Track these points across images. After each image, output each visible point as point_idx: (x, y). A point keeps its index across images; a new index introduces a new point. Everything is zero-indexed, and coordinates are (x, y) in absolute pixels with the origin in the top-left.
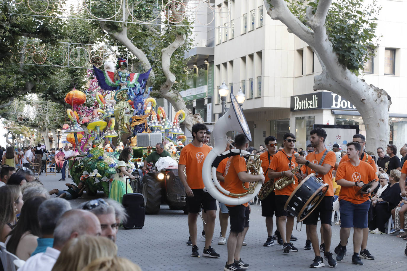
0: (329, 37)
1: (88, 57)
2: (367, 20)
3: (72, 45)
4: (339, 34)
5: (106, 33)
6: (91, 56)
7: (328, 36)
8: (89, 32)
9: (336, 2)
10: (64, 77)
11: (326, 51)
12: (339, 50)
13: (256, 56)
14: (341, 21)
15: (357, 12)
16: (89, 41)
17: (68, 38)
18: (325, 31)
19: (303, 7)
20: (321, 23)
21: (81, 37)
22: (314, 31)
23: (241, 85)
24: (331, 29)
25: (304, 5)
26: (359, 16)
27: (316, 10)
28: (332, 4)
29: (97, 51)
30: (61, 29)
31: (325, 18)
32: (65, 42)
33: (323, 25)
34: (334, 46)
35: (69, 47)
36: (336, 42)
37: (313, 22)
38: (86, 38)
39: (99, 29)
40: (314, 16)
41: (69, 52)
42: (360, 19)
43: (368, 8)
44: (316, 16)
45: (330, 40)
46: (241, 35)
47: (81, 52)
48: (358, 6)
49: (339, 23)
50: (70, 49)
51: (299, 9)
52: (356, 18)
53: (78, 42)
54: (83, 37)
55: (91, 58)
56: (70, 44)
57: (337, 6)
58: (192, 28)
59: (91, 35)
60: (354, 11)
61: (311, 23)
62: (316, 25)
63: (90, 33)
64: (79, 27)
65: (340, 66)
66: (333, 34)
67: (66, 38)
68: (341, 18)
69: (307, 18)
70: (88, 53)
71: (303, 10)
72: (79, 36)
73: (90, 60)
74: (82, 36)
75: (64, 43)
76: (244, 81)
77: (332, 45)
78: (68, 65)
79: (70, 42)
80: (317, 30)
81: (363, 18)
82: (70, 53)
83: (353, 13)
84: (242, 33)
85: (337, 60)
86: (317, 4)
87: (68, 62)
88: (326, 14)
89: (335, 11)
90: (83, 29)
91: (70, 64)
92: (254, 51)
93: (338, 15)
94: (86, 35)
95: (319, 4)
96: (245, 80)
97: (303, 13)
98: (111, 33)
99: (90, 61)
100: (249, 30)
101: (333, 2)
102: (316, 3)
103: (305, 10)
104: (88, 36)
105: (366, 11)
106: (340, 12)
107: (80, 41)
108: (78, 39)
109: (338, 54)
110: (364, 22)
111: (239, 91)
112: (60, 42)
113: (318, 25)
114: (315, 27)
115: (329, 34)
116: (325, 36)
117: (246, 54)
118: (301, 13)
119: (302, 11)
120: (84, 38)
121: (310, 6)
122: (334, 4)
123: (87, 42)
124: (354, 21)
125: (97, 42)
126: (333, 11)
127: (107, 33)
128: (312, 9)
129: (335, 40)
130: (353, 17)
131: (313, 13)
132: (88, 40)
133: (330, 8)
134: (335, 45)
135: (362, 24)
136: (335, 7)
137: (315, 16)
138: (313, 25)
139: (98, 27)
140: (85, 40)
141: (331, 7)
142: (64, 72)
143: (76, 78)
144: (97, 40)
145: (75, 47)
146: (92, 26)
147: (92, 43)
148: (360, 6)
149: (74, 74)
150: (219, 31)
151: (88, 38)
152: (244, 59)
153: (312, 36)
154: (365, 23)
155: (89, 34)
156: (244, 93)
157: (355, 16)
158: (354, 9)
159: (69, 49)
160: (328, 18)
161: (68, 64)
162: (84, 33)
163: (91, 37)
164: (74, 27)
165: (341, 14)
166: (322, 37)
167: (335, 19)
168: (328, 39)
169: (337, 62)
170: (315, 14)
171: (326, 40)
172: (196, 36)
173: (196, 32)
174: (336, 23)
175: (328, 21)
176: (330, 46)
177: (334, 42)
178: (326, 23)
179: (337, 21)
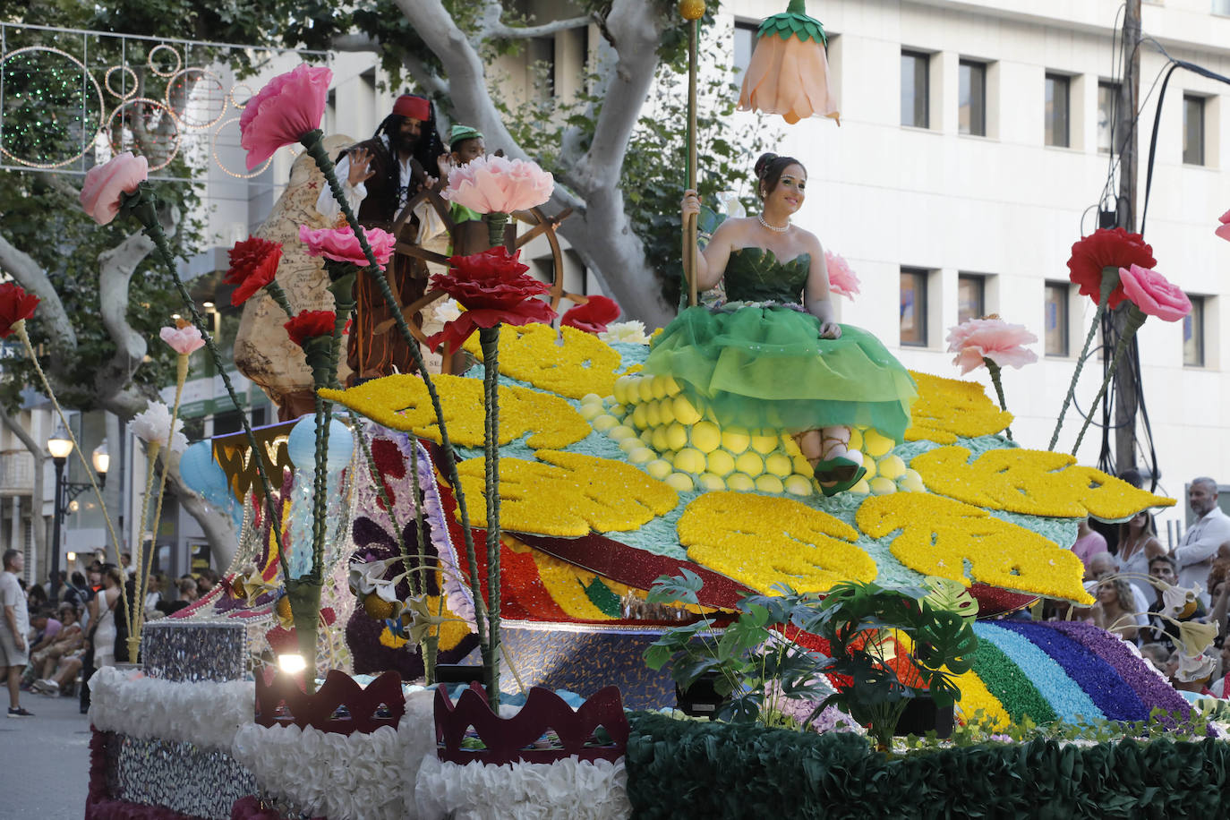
0: (632, 220)
2: (742, 171)
4: (661, 213)
7: (629, 218)
9: (649, 116)
11: (624, 265)
12: (664, 263)
14: (667, 173)
15: (713, 147)
18: (619, 204)
19: (551, 129)
20: (607, 178)
22: (589, 203)
24: (638, 198)
25: (552, 122)
26: (720, 158)
27: (591, 137)
28: (641, 122)
31: (620, 163)
33: (615, 183)
34: (647, 250)
36: (654, 238)
37: (584, 175)
40: (585, 157)
42: (724, 167)
43: (745, 136)
44: (593, 155)
45: (637, 232)
48: (715, 128)
49: (660, 178)
51: (539, 135)
52: (710, 165)
57: (653, 129)
58: (201, 186)
60: (704, 144)
61: (576, 178)
62: (594, 185)
65: (666, 310)
66: (643, 213)
68: (666, 163)
69: (564, 162)
71: (549, 138)
77: (641, 245)
80: (596, 199)
81: (732, 166)
83: (703, 149)
85: (659, 294)
86: (596, 122)
88: (624, 149)
89: (647, 144)
93: (658, 155)
95: (601, 120)
97: (551, 147)
101: (640, 117)
102: (591, 117)
103: (557, 136)
105: (738, 144)
106: (663, 145)
109: (659, 274)
110: (734, 175)
113: (599, 183)
114: (591, 190)
115: (631, 213)
116: (621, 219)
118: (545, 146)
119: (547, 142)
121: (571, 127)
122: (645, 120)
124: (705, 175)
126: (643, 141)
128: (581, 134)
129: (652, 230)
130: (701, 162)
131: (584, 146)
133: (634, 134)
134: (650, 246)
135: (730, 183)
136: (649, 131)
137: (590, 156)
138: (582, 183)
141: (637, 130)
148: (721, 128)
153: (581, 217)
154: (738, 181)
157: (709, 160)
158: (705, 139)
160: (628, 164)
165: (667, 151)
166: (613, 221)
167: (651, 168)
168: (628, 226)
169: (659, 299)
170: (590, 151)
171: (624, 231)
172: (213, 211)
173: (213, 202)
174: (653, 179)
175: (629, 173)
176: (638, 248)
177: (648, 238)
178: (622, 178)
179: (658, 175)
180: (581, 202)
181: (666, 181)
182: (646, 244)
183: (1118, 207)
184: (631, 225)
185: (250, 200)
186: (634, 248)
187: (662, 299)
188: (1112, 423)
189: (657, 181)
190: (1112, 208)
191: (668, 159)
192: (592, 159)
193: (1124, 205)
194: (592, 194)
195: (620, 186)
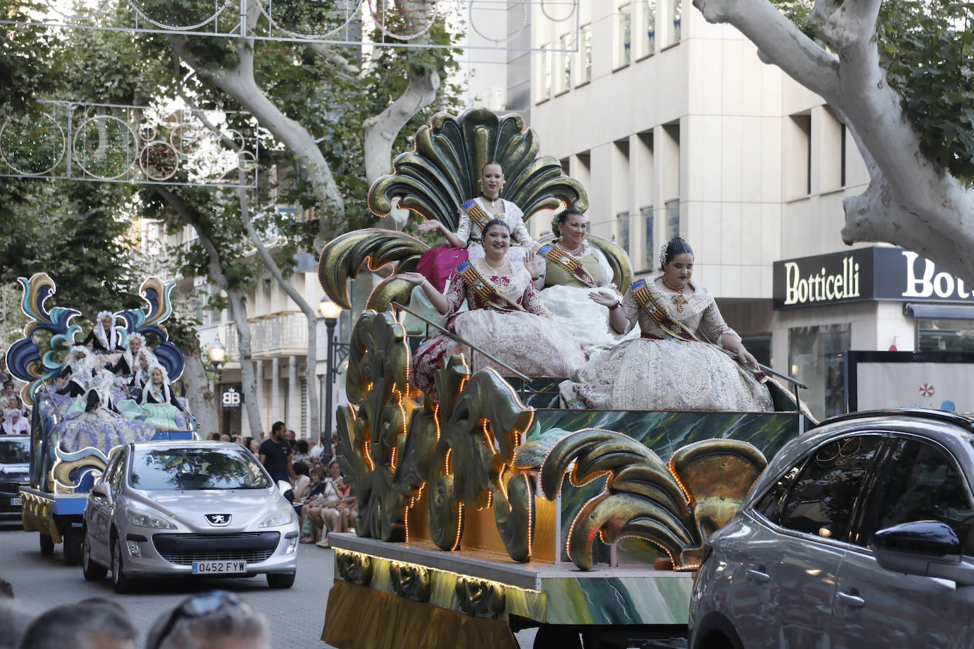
0: (888, 74)
1: (131, 145)
3: (81, 109)
4: (920, 65)
5: (188, 71)
6: (142, 143)
7: (885, 72)
8: (133, 68)
10: (57, 211)
11: (879, 121)
12: (923, 116)
13: (661, 138)
14: (927, 22)
16: (136, 97)
17: (69, 86)
18: (874, 57)
20: (861, 32)
21: (109, 84)
22: (842, 57)
23: (614, 228)
24: (894, 50)
29: (159, 127)
30: (46, 59)
31: (875, 15)
32: (57, 98)
33: (870, 36)
34: (904, 104)
35: (70, 115)
36: (912, 91)
37: (838, 29)
38: (124, 86)
39: (165, 57)
40: (838, 11)
41: (70, 133)
44: (847, 9)
45: (893, 84)
46: (614, 72)
47: (109, 131)
49: (920, 29)
50: (75, 123)
53: (98, 101)
54: (116, 83)
55: (140, 150)
56: (75, 108)
58: (458, 51)
59: (141, 78)
61: (829, 32)
62: (847, 39)
63: (138, 69)
64: (101, 53)
65: (925, 165)
66: (901, 65)
67: (61, 87)
68: (927, 12)
69: (818, 16)
70: (131, 134)
72: (102, 79)
73: (139, 156)
74: (113, 81)
75: (55, 102)
76: (624, 217)
77: (898, 99)
78: (69, 173)
79: (74, 100)
80: (849, 53)
82: (73, 136)
84: (616, 67)
85: (916, 148)
87: (69, 164)
90: (114, 59)
91: (74, 170)
92: (654, 121)
94: (125, 75)
96: (627, 214)
98: (206, 72)
99: (138, 160)
104: (131, 79)
107: (106, 96)
108: (101, 90)
109: (917, 128)
112: (44, 99)
113: (853, 37)
114: (844, 44)
115: (887, 66)
116: (876, 73)
117: (629, 130)
120: (119, 87)
123: (128, 99)
124: (969, 23)
125: (158, 99)
127: (192, 71)
129: (911, 83)
130: (965, 9)
132: (132, 91)
134: (908, 99)
137: (843, 9)
138: (836, 38)
139: (163, 52)
140: (121, 93)
142: (56, 194)
143: (94, 211)
144: (159, 92)
145: (91, 115)
146: (145, 48)
147: (145, 102)
149: (90, 198)
150: (544, 59)
151: (132, 86)
152: (623, 145)
153: (835, 72)
155: (136, 73)
159: (70, 122)
160: (884, 15)
161: (69, 168)
162: (118, 72)
163: (139, 84)
164: (85, 51)
166: (867, 75)
167: (908, 18)
168: (884, 80)
169: (916, 154)
170: (843, 5)
171: (880, 86)
172: (473, 76)
173: (473, 66)
174: (911, 30)
175: (886, 26)
176: (894, 102)
177: (906, 92)
178: (877, 30)
179: (915, 25)
180: (836, 57)
181: (925, 31)
182: (904, 98)
184: (887, 79)
185: (508, 63)
186: (890, 103)
187: (919, 154)
189: (918, 32)
191: (929, 7)
192: (844, 14)
194: (845, 48)
195: (873, 39)
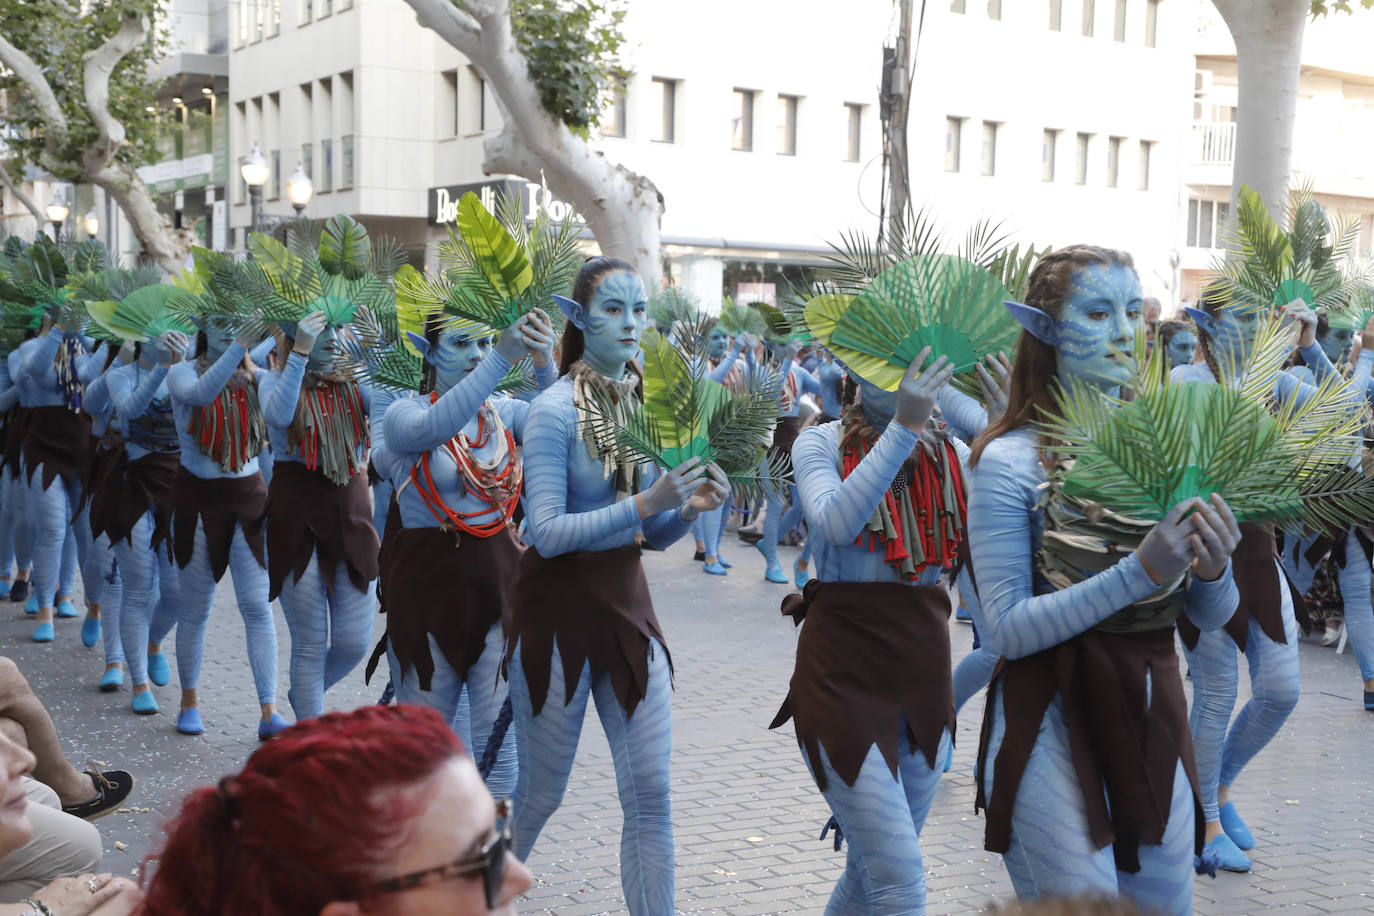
0: (518, 42)
4: (540, 37)
7: (516, 40)
11: (510, 78)
12: (543, 77)
13: (338, 84)
18: (507, 27)
20: (497, 7)
22: (482, 26)
23: (300, 156)
24: (521, 23)
33: (504, 10)
34: (530, 66)
36: (536, 58)
45: (522, 51)
46: (300, 27)
62: (486, 12)
66: (526, 36)
76: (308, 148)
77: (525, 62)
80: (488, 23)
84: (300, 23)
85: (538, 101)
92: (333, 70)
96: (311, 145)
100: (320, 15)
109: (540, 86)
111: (297, 171)
113: (491, 10)
114: (484, 15)
115: (517, 35)
116: (508, 40)
117: (314, 79)
129: (533, 50)
134: (533, 63)
135: (594, 14)
138: (477, 9)
150: (240, 12)
152: (307, 88)
153: (476, 38)
154: (600, 12)
156: (310, 175)
166: (502, 41)
168: (515, 47)
171: (511, 51)
175: (515, 3)
176: (522, 65)
177: (531, 57)
178: (509, 6)
180: (475, 24)
182: (529, 62)
183: (897, 45)
184: (518, 47)
186: (519, 65)
187: (541, 106)
188: (887, 214)
190: (893, 45)
193: (902, 42)
194: (486, 18)
195: (506, 13)
